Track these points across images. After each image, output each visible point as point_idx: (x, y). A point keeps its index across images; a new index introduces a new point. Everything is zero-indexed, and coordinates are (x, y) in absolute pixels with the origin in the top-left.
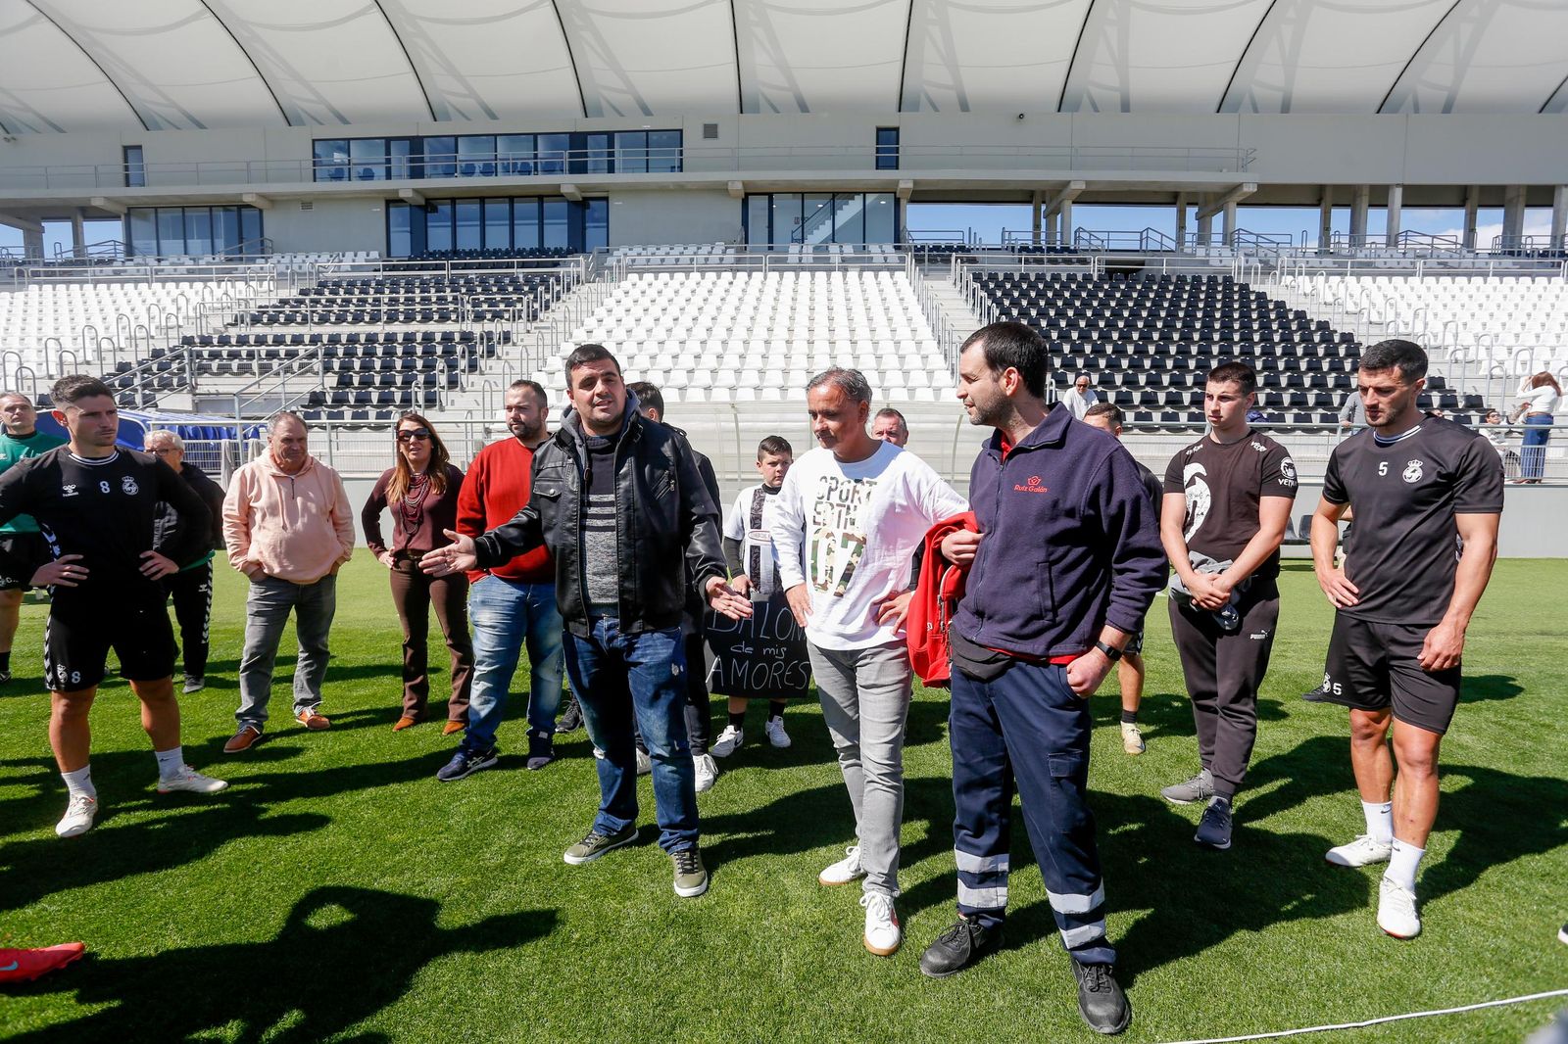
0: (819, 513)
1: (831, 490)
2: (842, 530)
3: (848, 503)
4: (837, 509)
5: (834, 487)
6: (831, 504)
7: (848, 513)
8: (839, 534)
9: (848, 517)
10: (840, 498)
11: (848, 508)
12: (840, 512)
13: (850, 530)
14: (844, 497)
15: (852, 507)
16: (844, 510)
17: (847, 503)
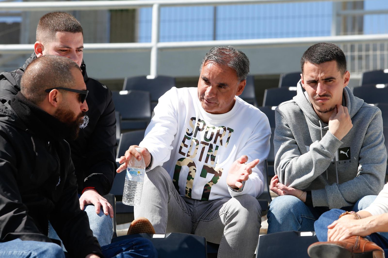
0: (186, 146)
1: (198, 129)
2: (203, 163)
3: (212, 142)
4: (202, 146)
5: (201, 127)
6: (197, 141)
7: (210, 150)
8: (200, 166)
9: (210, 154)
10: (205, 138)
11: (211, 146)
12: (204, 148)
13: (210, 164)
14: (208, 137)
15: (214, 146)
16: (207, 147)
17: (210, 143)
